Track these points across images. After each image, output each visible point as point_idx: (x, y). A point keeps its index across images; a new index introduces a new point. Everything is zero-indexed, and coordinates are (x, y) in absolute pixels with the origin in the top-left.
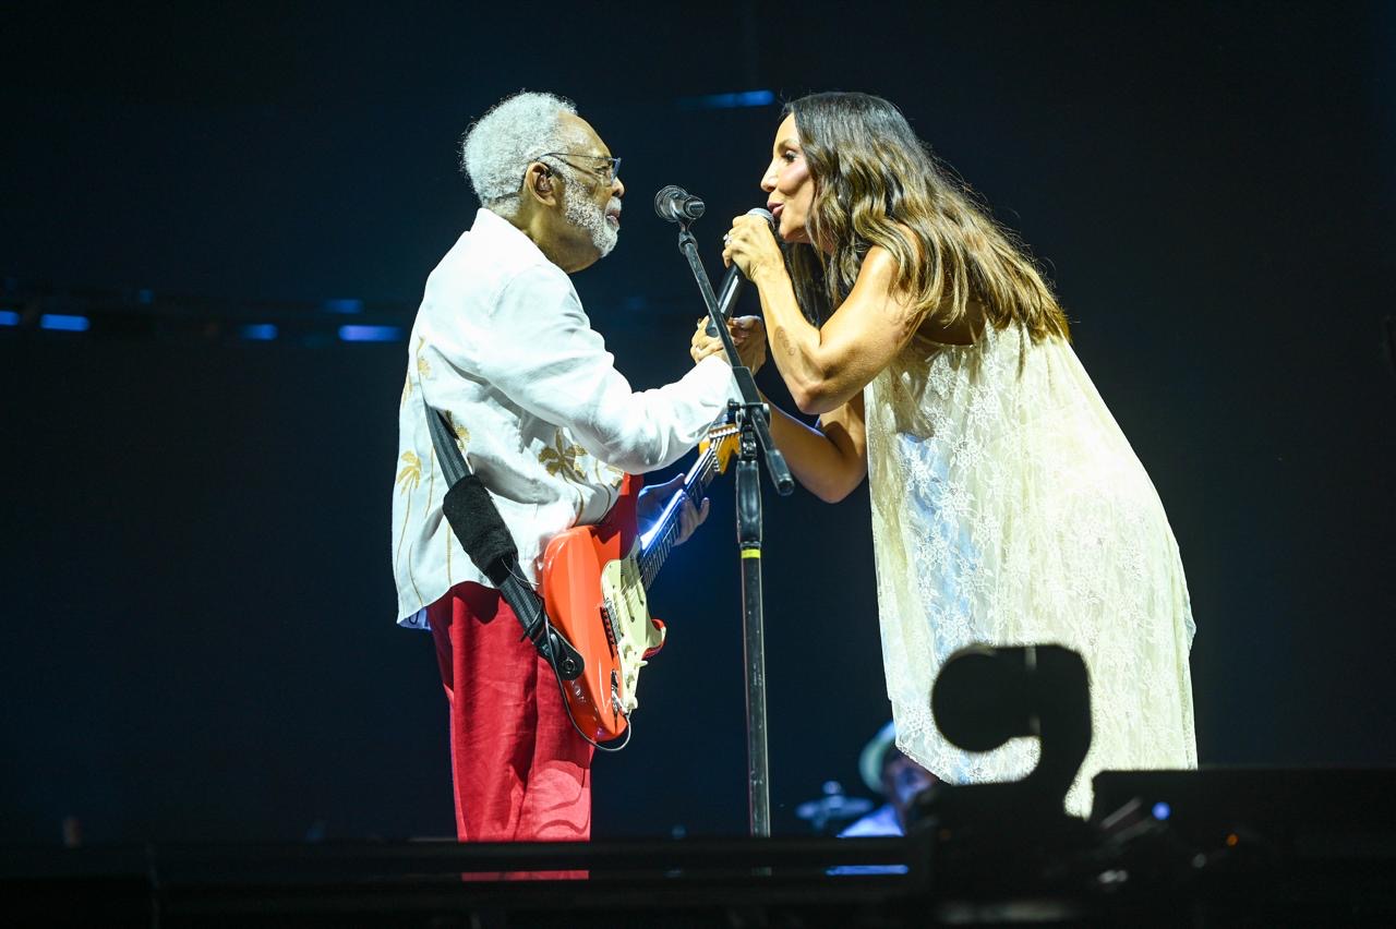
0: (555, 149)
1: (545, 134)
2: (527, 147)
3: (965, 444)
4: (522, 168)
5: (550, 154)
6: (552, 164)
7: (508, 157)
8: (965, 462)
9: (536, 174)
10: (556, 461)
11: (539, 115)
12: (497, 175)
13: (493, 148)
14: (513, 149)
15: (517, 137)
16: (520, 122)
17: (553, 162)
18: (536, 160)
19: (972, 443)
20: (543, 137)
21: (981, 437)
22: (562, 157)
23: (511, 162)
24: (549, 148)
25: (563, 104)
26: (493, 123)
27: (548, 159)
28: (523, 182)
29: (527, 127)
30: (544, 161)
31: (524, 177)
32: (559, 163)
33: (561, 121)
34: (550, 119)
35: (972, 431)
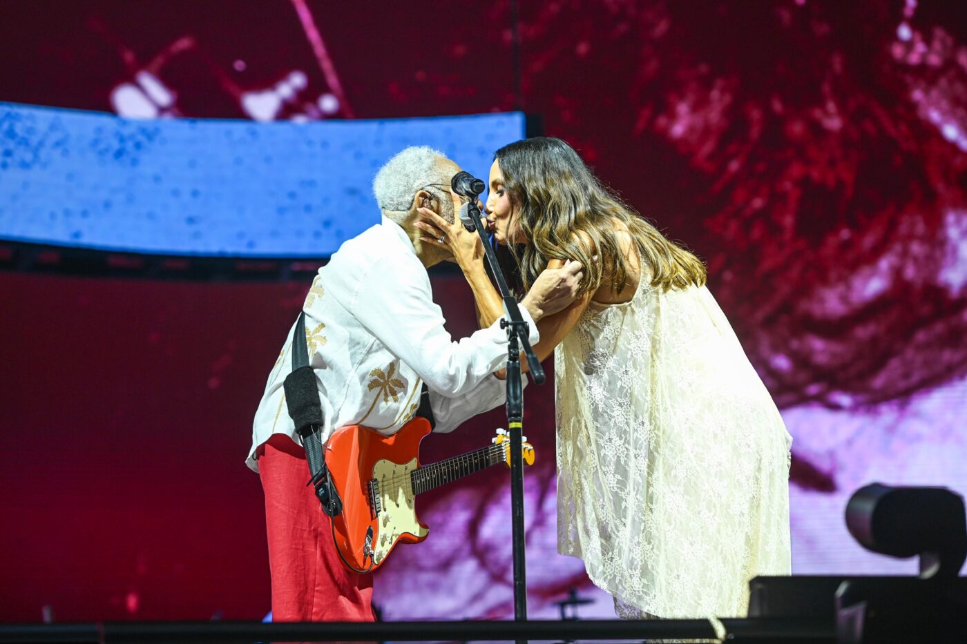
0: (434, 180)
1: (426, 172)
2: (414, 181)
3: (627, 372)
4: (412, 195)
5: (430, 185)
6: (432, 191)
7: (402, 189)
8: (628, 384)
9: (421, 198)
10: (382, 381)
11: (420, 159)
12: (395, 199)
13: (391, 183)
14: (405, 183)
15: (407, 175)
16: (408, 165)
17: (433, 190)
18: (422, 189)
19: (631, 370)
20: (424, 174)
21: (638, 367)
22: (439, 186)
23: (405, 192)
24: (429, 181)
25: (437, 152)
26: (391, 168)
27: (429, 188)
28: (412, 204)
29: (413, 168)
30: (427, 189)
31: (413, 201)
32: (437, 190)
33: (435, 162)
34: (428, 162)
35: (631, 362)
